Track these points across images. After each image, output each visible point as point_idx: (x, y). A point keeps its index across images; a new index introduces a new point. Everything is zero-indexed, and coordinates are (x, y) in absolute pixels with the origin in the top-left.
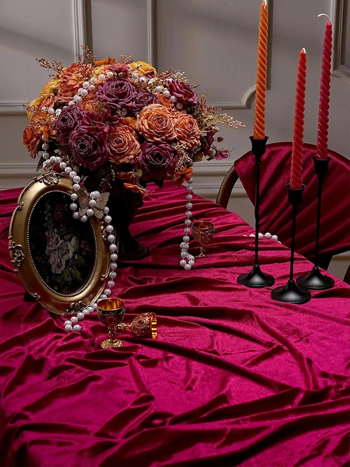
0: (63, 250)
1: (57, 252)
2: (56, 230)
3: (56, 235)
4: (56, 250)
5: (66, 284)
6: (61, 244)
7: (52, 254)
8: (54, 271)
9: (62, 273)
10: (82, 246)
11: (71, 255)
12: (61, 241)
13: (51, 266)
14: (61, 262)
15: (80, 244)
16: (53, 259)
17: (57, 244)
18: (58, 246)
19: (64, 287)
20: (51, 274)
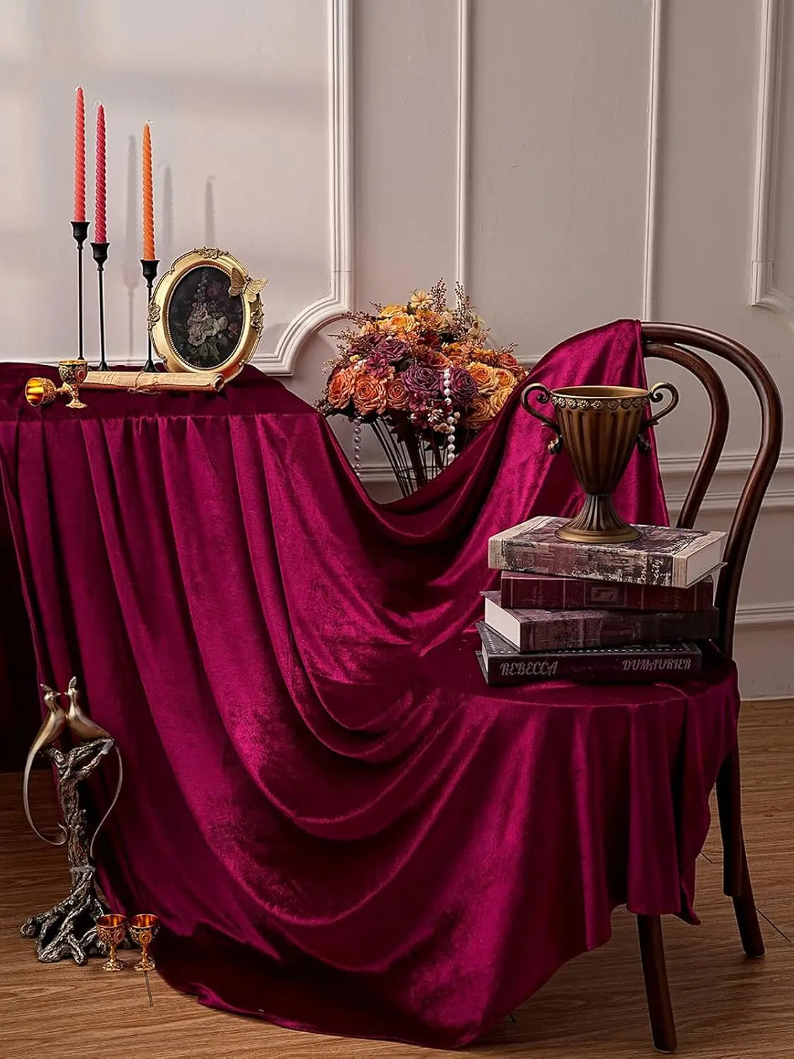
0: (207, 325)
1: (200, 325)
2: (205, 304)
3: (204, 309)
4: (199, 323)
5: (201, 358)
6: (207, 319)
7: (194, 326)
8: (190, 342)
9: (198, 347)
10: (229, 328)
11: (215, 332)
12: (207, 316)
13: (189, 335)
14: (201, 336)
15: (229, 325)
16: (194, 330)
17: (202, 318)
18: (204, 319)
19: (196, 360)
20: (186, 343)
